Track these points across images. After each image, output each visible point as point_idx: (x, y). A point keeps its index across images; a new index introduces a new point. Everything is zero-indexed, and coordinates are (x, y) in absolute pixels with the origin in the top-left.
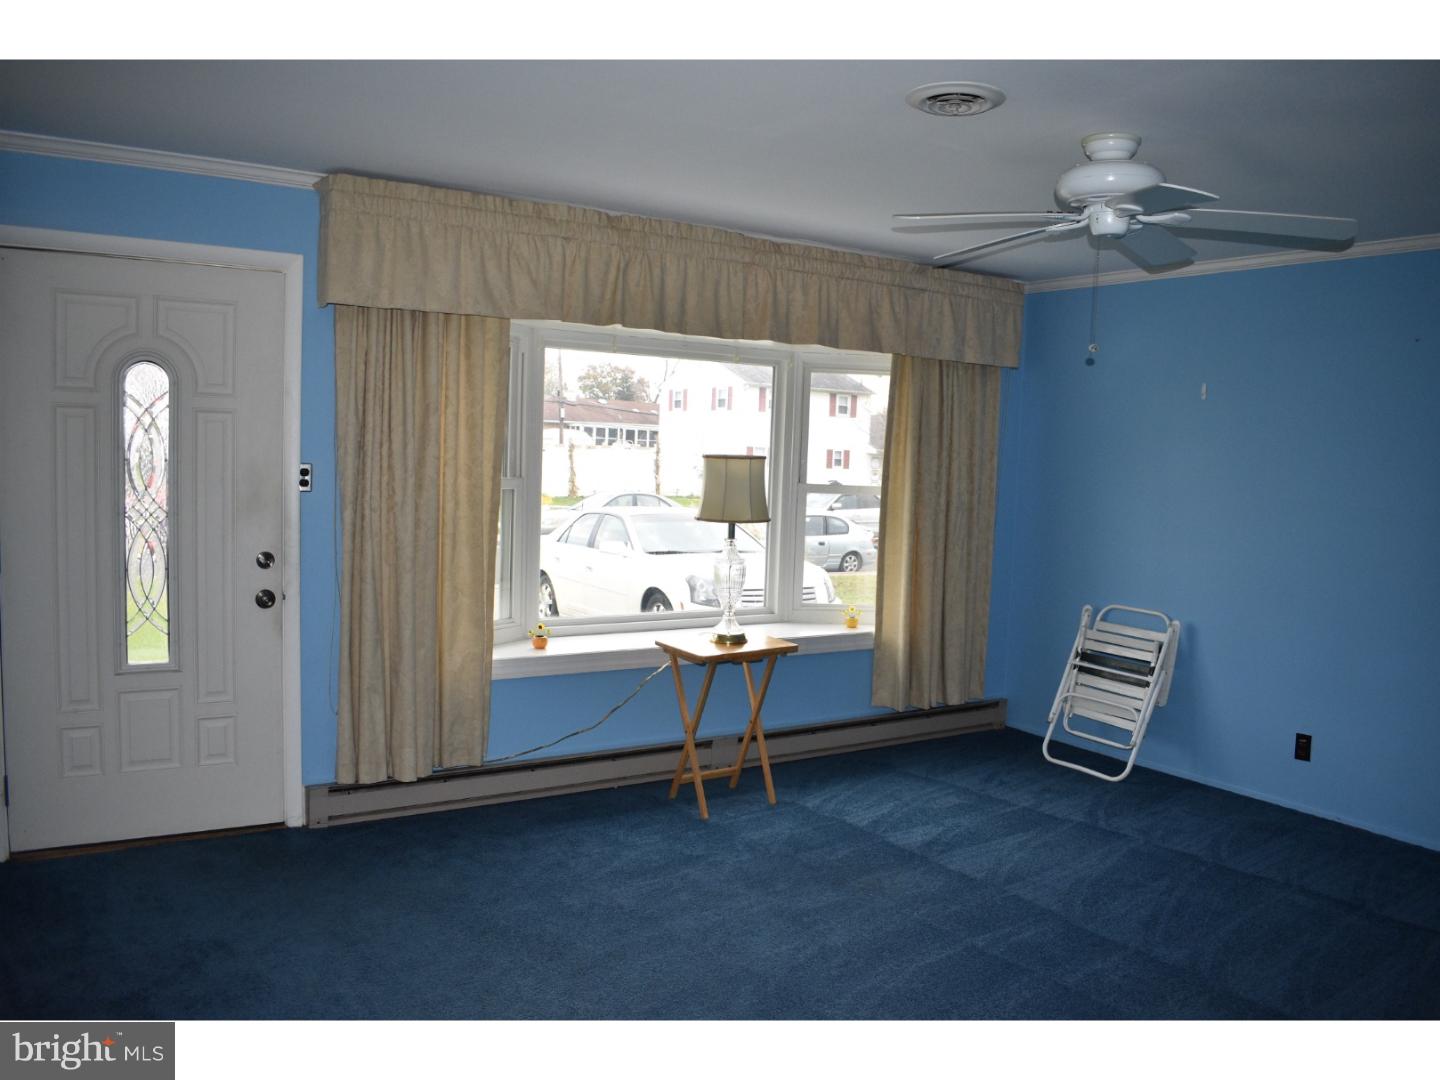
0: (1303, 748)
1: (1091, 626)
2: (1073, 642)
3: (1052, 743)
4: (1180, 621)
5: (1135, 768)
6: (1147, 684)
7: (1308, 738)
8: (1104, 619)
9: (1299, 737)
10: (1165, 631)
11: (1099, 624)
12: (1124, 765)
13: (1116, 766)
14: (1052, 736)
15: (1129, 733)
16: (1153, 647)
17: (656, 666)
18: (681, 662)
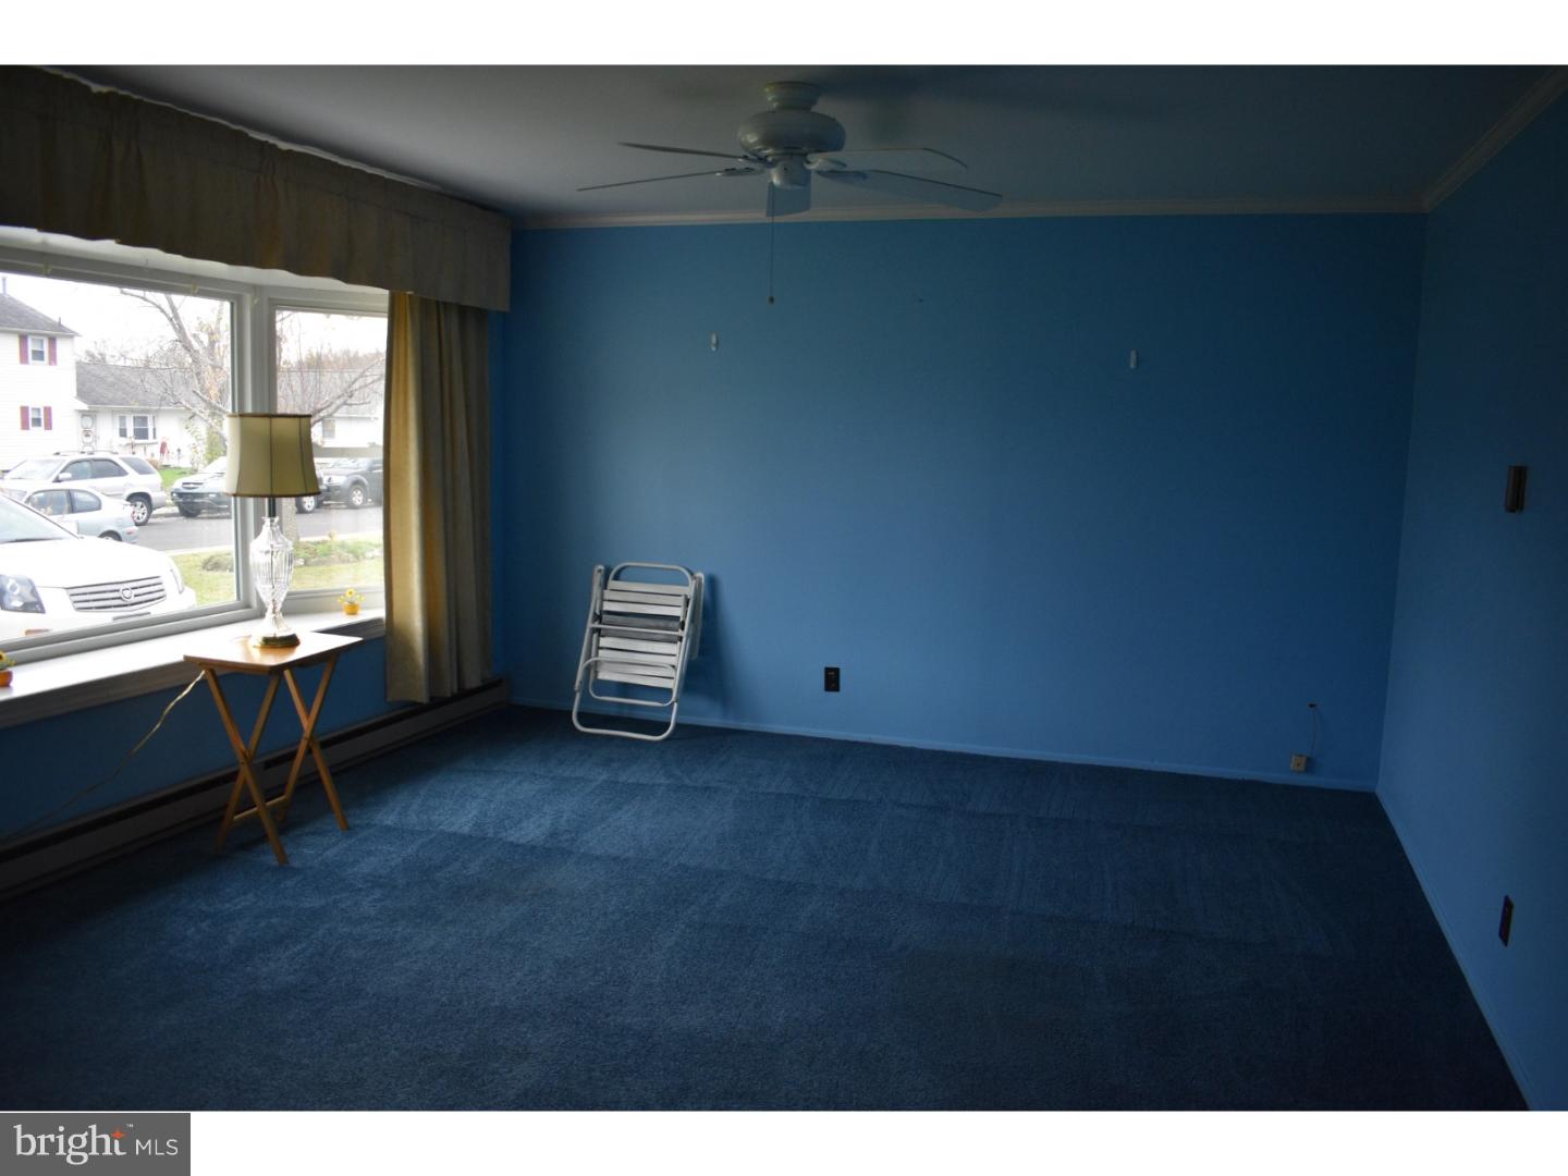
0: (832, 680)
1: (605, 586)
2: (589, 606)
3: (580, 715)
4: (703, 572)
5: (677, 725)
6: (681, 639)
7: (837, 671)
8: (616, 578)
9: (828, 670)
10: (687, 585)
11: (612, 584)
12: (668, 725)
13: (660, 727)
14: (579, 707)
15: (669, 691)
16: (681, 601)
17: (185, 682)
18: (219, 673)
